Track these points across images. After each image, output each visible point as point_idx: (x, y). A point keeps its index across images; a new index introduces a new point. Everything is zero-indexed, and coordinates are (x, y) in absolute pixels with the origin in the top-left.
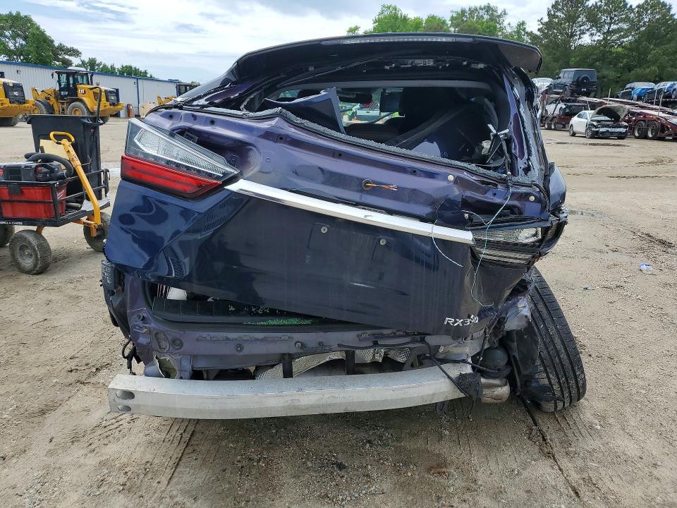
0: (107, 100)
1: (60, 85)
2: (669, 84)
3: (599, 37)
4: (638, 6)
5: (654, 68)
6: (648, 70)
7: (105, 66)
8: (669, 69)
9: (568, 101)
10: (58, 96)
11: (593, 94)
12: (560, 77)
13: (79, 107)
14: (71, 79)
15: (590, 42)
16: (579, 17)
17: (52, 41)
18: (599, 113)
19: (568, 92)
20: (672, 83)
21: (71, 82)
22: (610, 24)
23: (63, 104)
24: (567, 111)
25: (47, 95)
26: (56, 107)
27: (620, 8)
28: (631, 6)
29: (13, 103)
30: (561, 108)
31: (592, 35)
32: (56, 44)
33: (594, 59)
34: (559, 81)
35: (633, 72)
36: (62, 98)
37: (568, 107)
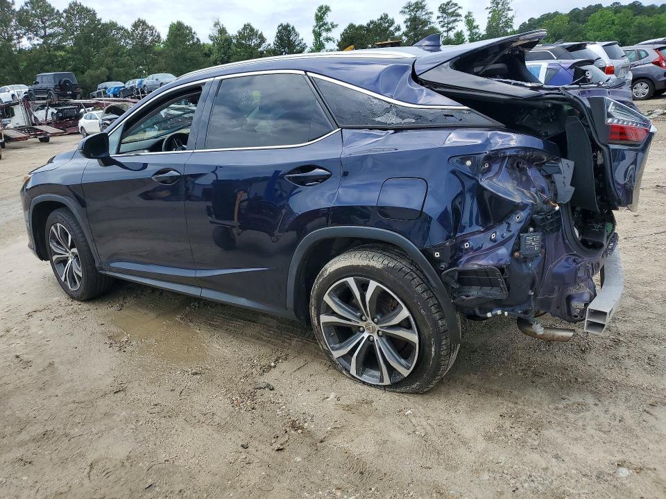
2: (137, 81)
3: (38, 41)
4: (65, 11)
5: (103, 69)
6: (99, 71)
8: (116, 69)
9: (59, 105)
11: (79, 96)
12: (38, 83)
15: (31, 46)
16: (11, 21)
18: (107, 112)
19: (54, 97)
20: (140, 80)
22: (44, 28)
24: (61, 115)
27: (48, 12)
28: (58, 11)
30: (52, 113)
31: (29, 39)
33: (43, 63)
34: (38, 86)
35: (86, 73)
37: (59, 111)
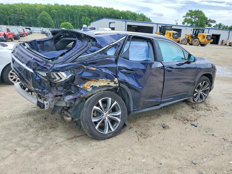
0: (207, 38)
1: (193, 33)
7: (224, 26)
10: (192, 37)
13: (197, 40)
14: (197, 31)
17: (207, 18)
21: (197, 32)
23: (192, 39)
25: (188, 36)
26: (190, 40)
29: (174, 38)
32: (208, 19)
36: (193, 37)
